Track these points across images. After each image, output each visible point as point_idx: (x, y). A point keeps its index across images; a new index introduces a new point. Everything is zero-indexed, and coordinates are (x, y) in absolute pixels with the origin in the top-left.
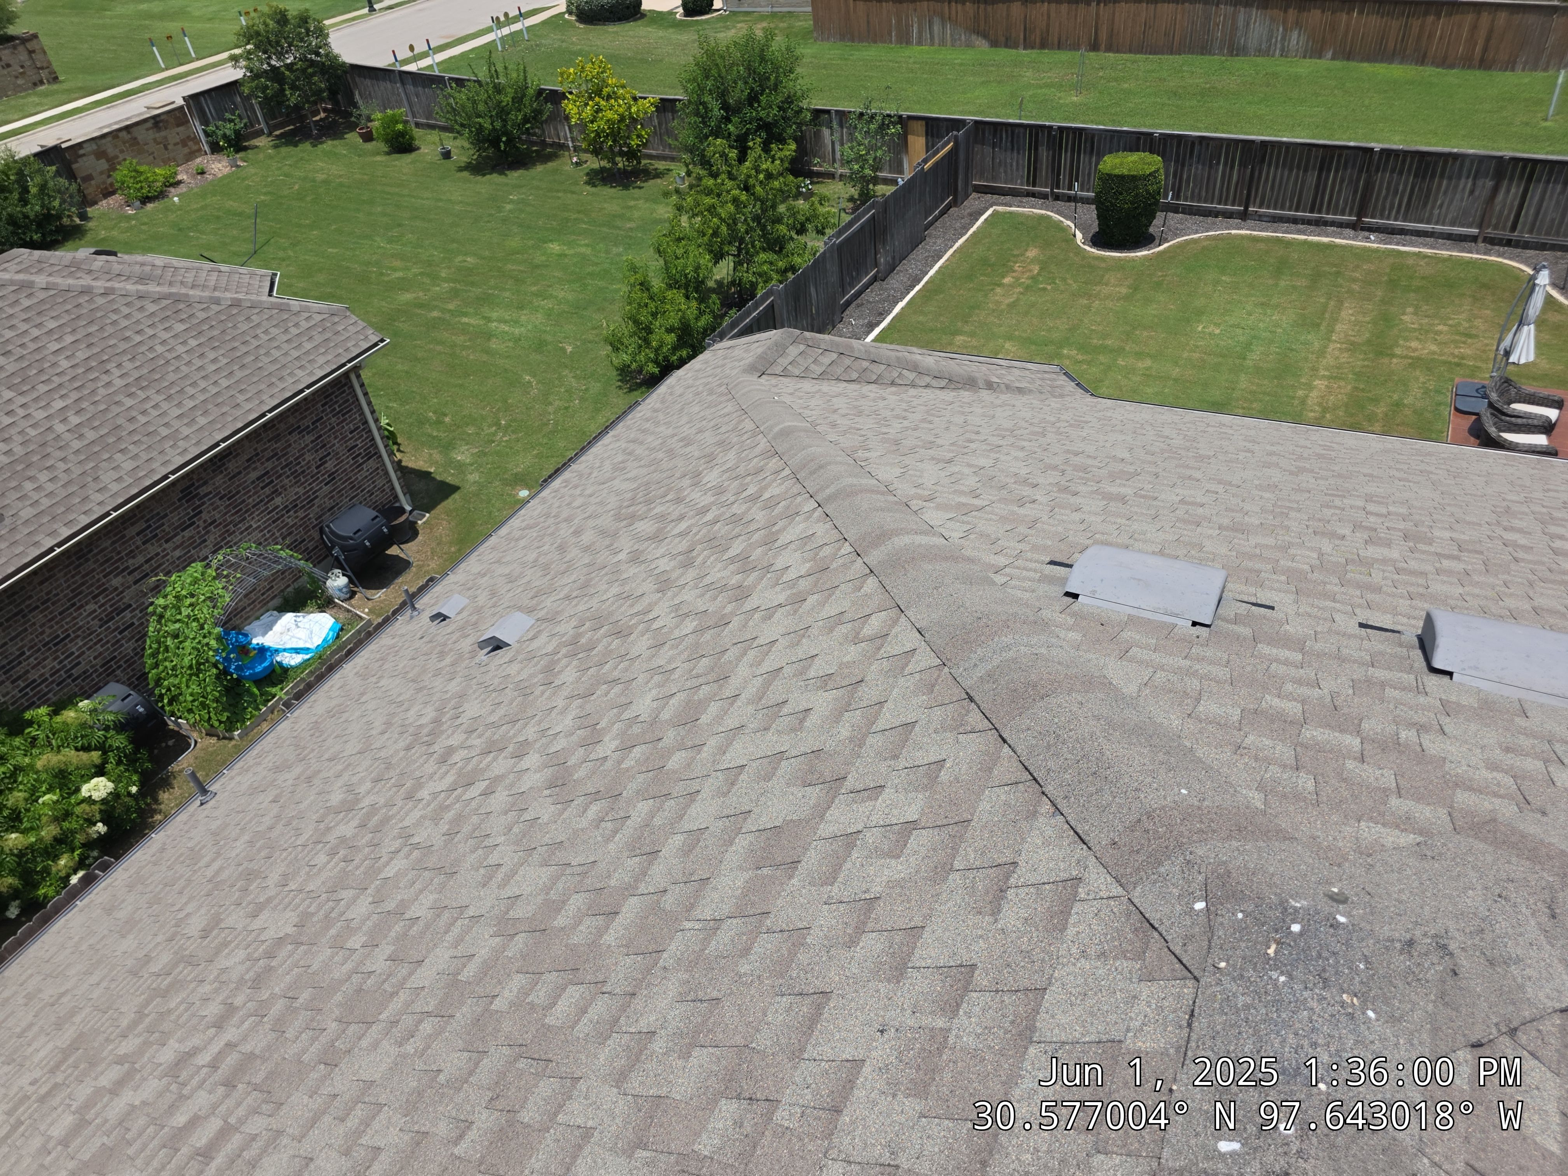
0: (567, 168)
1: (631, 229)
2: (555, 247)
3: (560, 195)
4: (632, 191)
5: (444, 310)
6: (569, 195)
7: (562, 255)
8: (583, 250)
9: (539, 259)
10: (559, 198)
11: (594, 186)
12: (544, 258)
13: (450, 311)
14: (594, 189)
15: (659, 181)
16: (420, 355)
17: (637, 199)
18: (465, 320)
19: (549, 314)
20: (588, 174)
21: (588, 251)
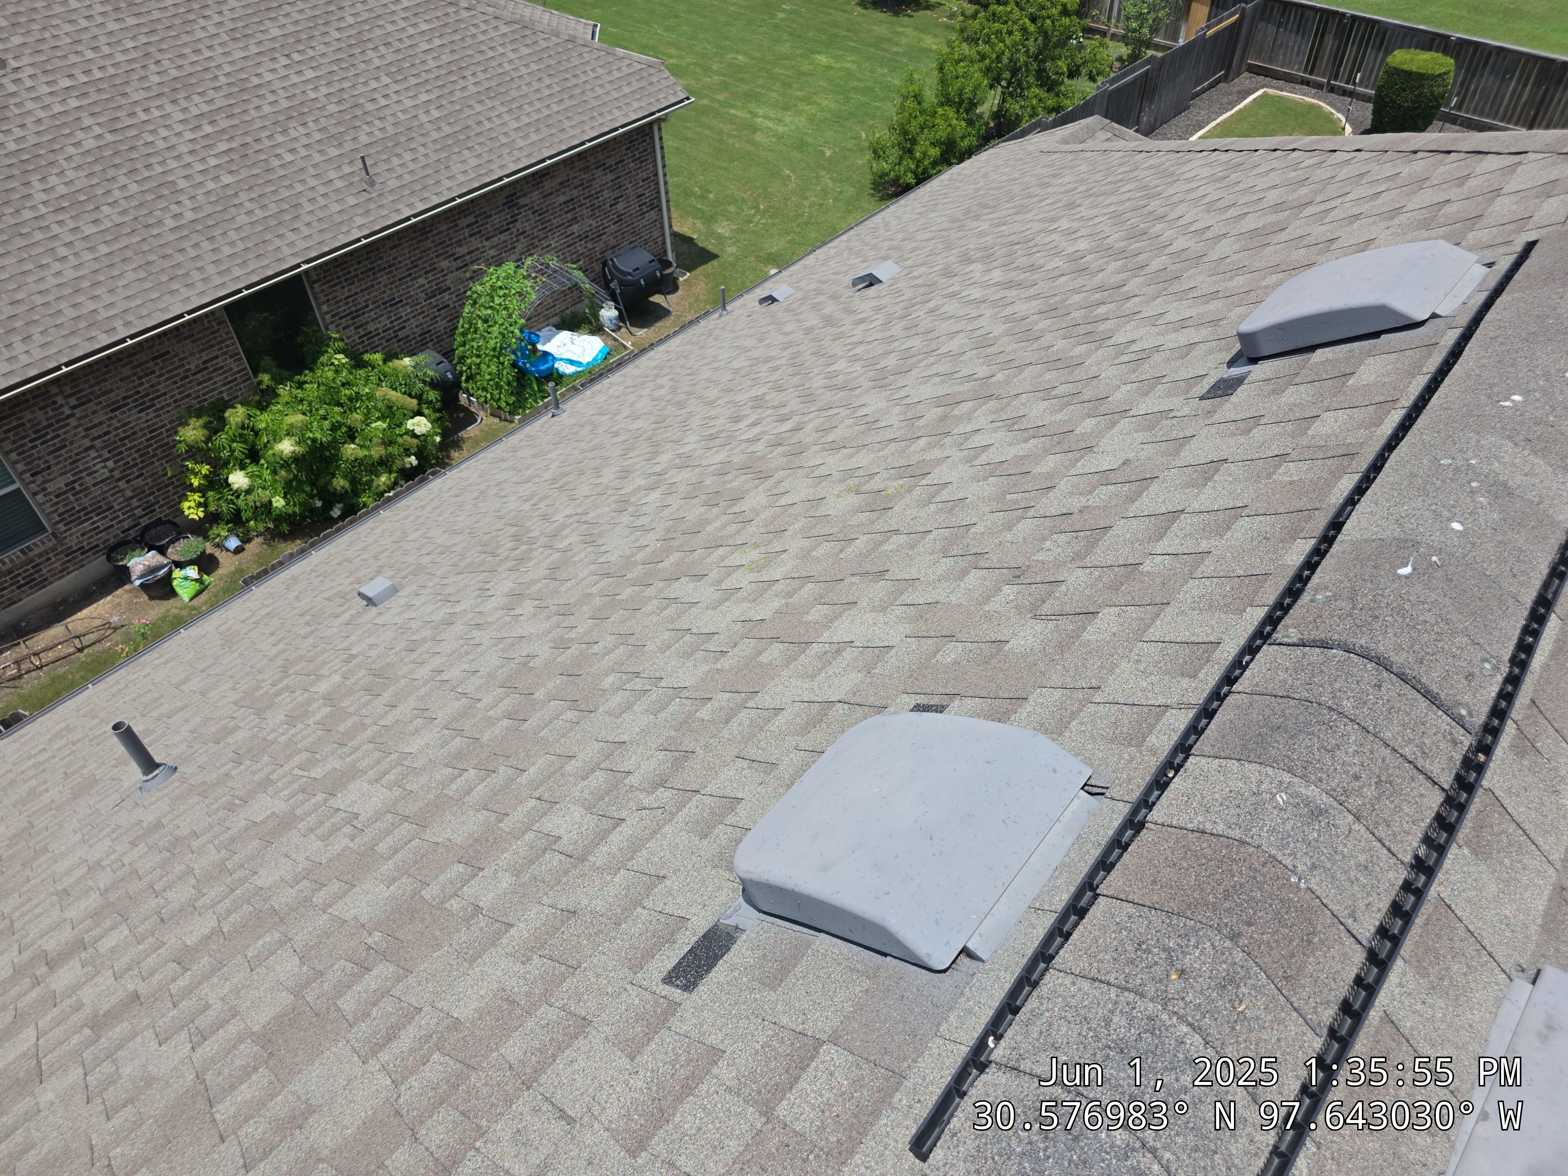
1: (897, 53)
2: (822, 59)
4: (902, 18)
5: (713, 100)
6: (841, 13)
7: (828, 68)
8: (849, 65)
9: (806, 67)
10: (830, 14)
11: (865, 8)
12: (811, 68)
13: (719, 101)
14: (864, 12)
15: (929, 13)
16: (689, 135)
17: (906, 27)
18: (732, 111)
19: (811, 119)
21: (854, 67)
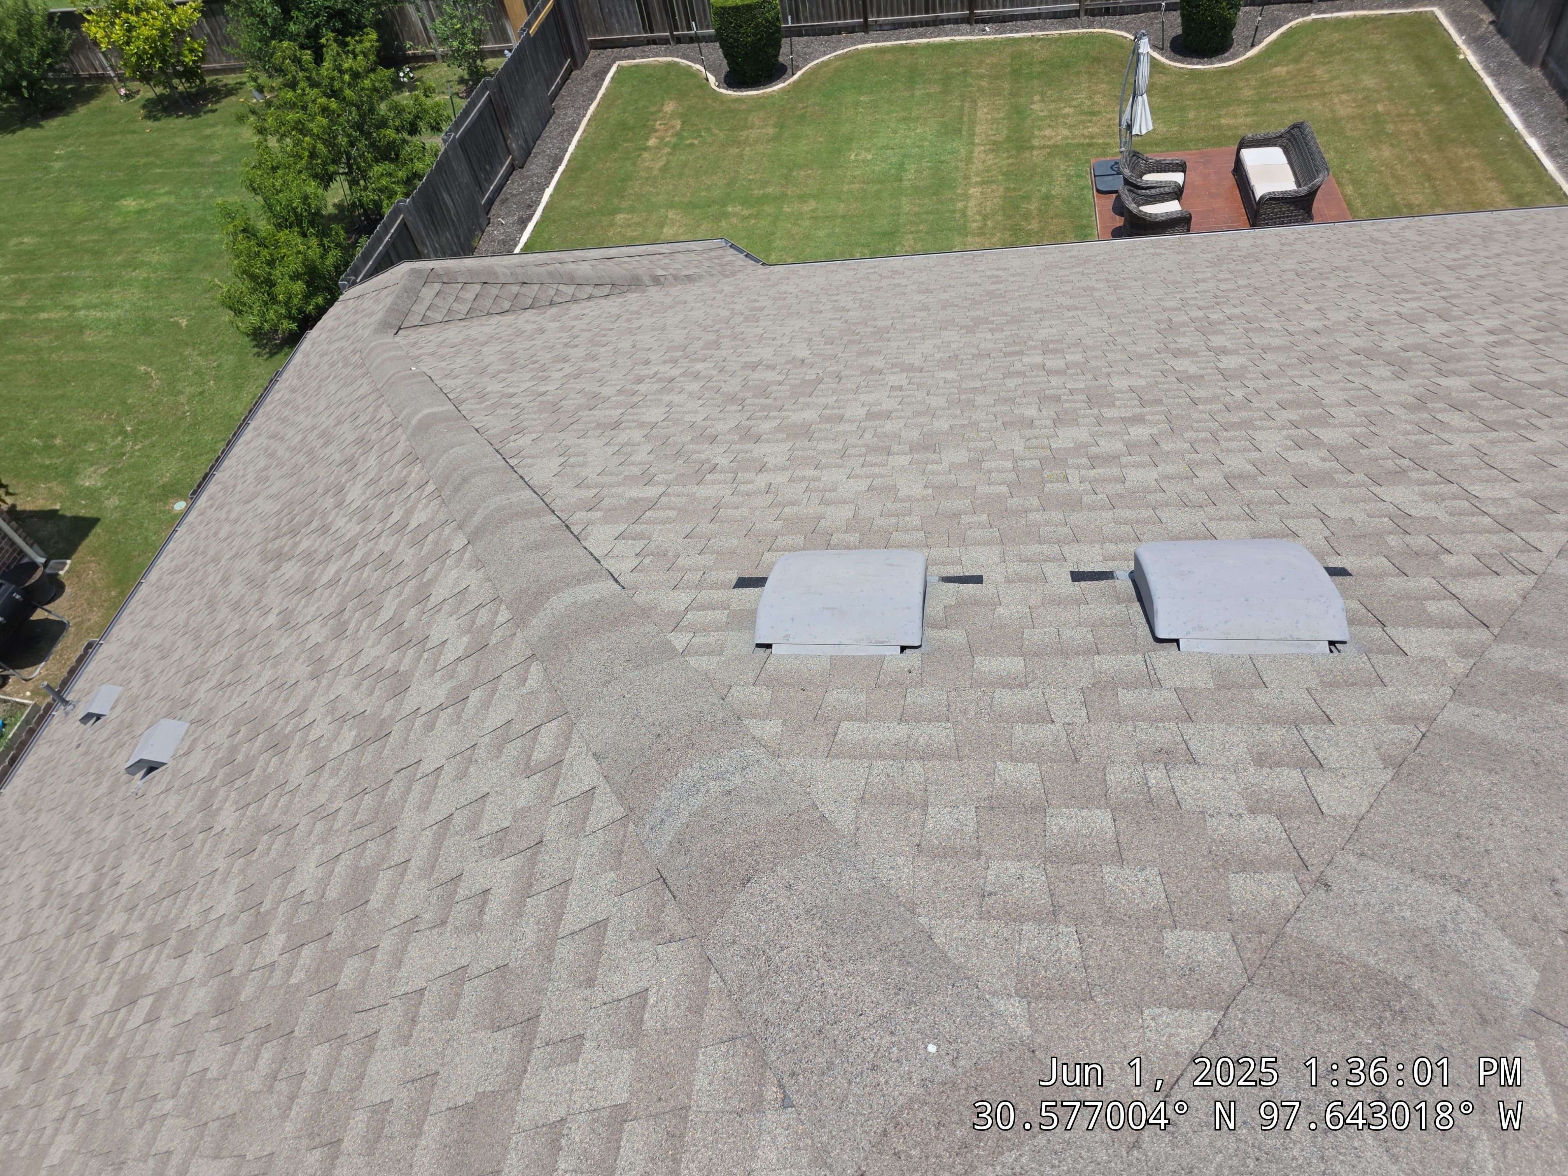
0: (117, 103)
1: (216, 163)
2: (130, 204)
3: (117, 138)
4: (204, 117)
5: (13, 310)
6: (129, 137)
7: (141, 212)
8: (165, 199)
9: (115, 221)
10: (117, 142)
11: (156, 119)
12: (120, 219)
13: (21, 308)
14: (157, 124)
15: (233, 98)
17: (213, 126)
18: (42, 315)
19: (146, 286)
20: (144, 107)
21: (172, 200)
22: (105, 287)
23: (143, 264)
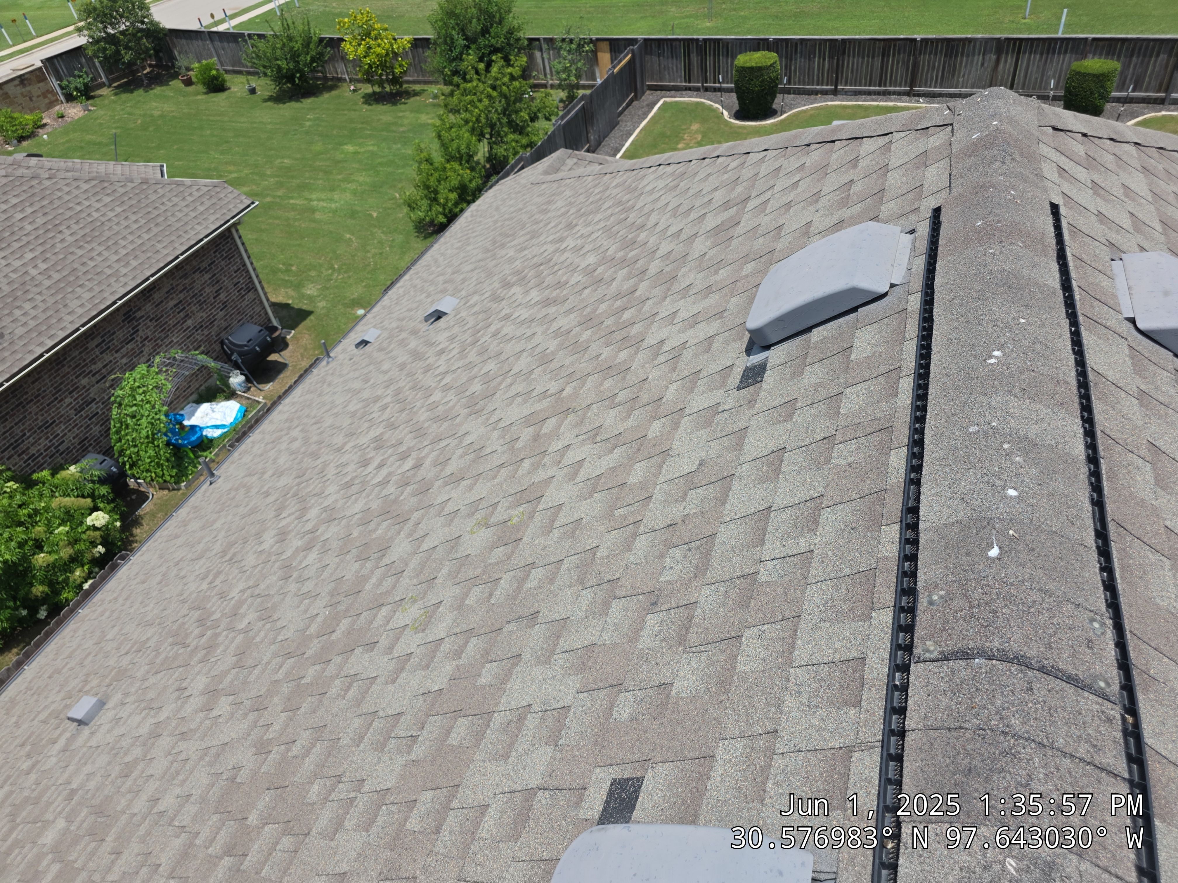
0: (347, 94)
1: (404, 132)
2: (349, 148)
3: (346, 112)
4: (399, 106)
5: (274, 197)
6: (353, 113)
7: (356, 153)
8: (371, 148)
9: (339, 157)
10: (346, 115)
11: (370, 104)
12: (343, 156)
13: (279, 196)
14: (370, 107)
15: (418, 98)
16: (263, 227)
17: (404, 111)
18: (292, 201)
19: (354, 193)
20: (363, 97)
21: (375, 149)
22: (330, 190)
23: (354, 181)
